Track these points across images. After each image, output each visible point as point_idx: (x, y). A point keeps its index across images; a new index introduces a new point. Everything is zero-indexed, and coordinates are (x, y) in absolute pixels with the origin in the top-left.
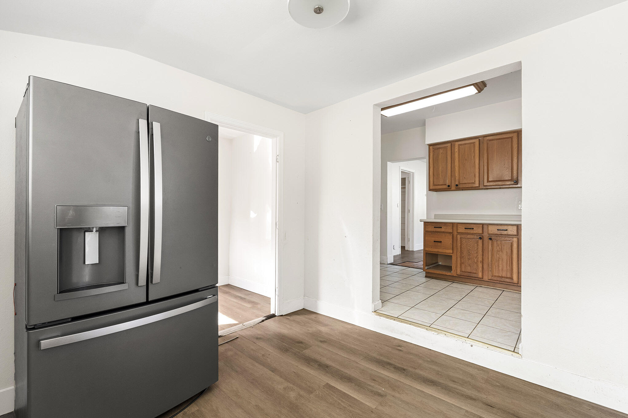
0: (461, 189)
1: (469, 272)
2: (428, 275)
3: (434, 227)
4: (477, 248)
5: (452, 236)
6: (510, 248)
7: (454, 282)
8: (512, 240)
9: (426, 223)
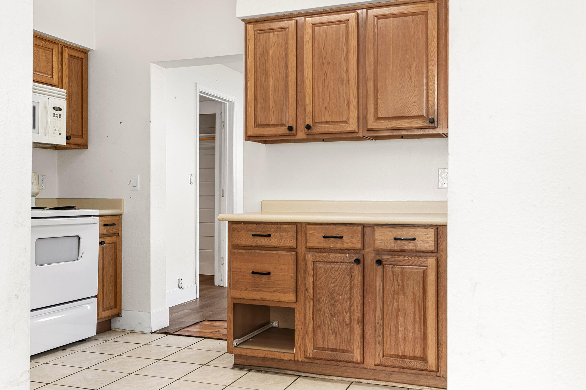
0: (317, 137)
1: (333, 350)
2: (241, 361)
3: (253, 235)
4: (351, 285)
5: (294, 257)
6: (421, 283)
7: (300, 376)
8: (423, 264)
9: (235, 226)
